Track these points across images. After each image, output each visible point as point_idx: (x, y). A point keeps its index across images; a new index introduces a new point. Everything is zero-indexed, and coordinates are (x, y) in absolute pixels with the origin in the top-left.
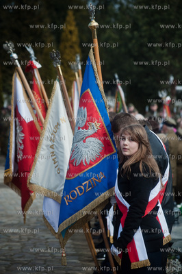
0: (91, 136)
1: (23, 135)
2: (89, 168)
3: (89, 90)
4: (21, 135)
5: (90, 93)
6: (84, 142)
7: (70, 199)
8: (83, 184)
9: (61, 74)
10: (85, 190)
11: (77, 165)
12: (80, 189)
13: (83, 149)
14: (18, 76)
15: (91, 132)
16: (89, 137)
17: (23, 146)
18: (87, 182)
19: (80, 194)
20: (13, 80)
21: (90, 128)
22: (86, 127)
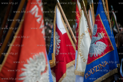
0: (99, 41)
1: (60, 41)
2: (98, 59)
3: (99, 14)
4: (58, 41)
5: (100, 16)
6: (95, 44)
7: (87, 76)
8: (94, 68)
9: (85, 6)
10: (95, 71)
11: (91, 57)
12: (92, 71)
13: (95, 48)
14: (58, 7)
15: (99, 38)
16: (98, 41)
17: (59, 47)
18: (96, 66)
19: (92, 73)
20: (55, 10)
21: (98, 36)
22: (96, 36)
